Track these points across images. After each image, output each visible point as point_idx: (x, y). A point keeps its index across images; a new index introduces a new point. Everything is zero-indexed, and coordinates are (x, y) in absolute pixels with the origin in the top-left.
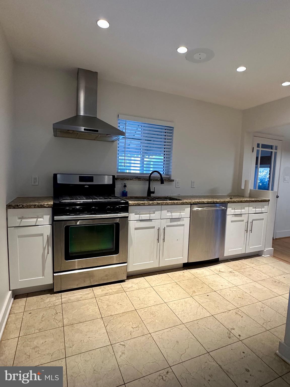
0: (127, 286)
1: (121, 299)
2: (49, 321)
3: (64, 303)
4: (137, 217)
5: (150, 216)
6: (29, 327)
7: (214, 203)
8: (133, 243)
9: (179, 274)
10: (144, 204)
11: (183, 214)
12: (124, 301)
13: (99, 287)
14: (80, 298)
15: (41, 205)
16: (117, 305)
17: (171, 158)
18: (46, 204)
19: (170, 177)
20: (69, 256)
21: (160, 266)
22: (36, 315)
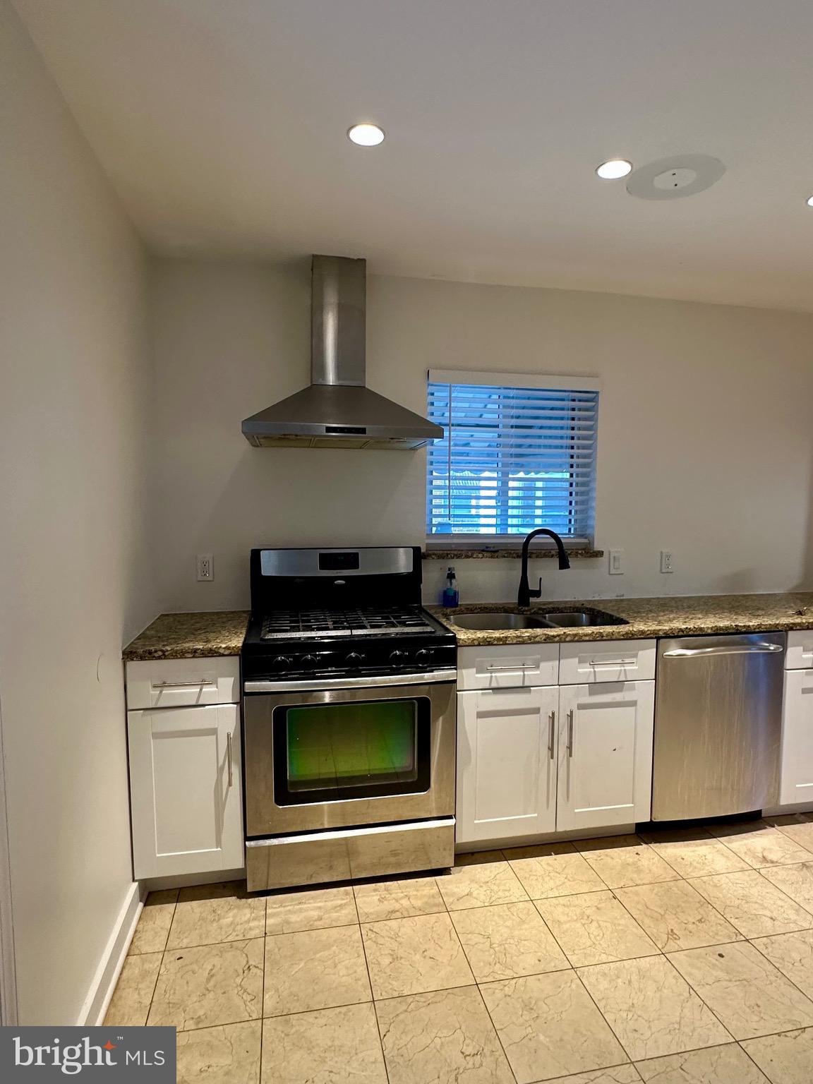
0: (456, 890)
1: (435, 936)
2: (224, 993)
3: (271, 932)
4: (483, 679)
5: (524, 675)
6: (171, 1005)
7: (737, 631)
8: (473, 760)
9: (623, 858)
10: (503, 642)
11: (634, 668)
12: (442, 945)
13: (374, 885)
14: (316, 920)
15: (211, 650)
16: (422, 959)
17: (592, 485)
18: (224, 646)
19: (591, 543)
20: (286, 793)
21: (560, 829)
22: (195, 967)
